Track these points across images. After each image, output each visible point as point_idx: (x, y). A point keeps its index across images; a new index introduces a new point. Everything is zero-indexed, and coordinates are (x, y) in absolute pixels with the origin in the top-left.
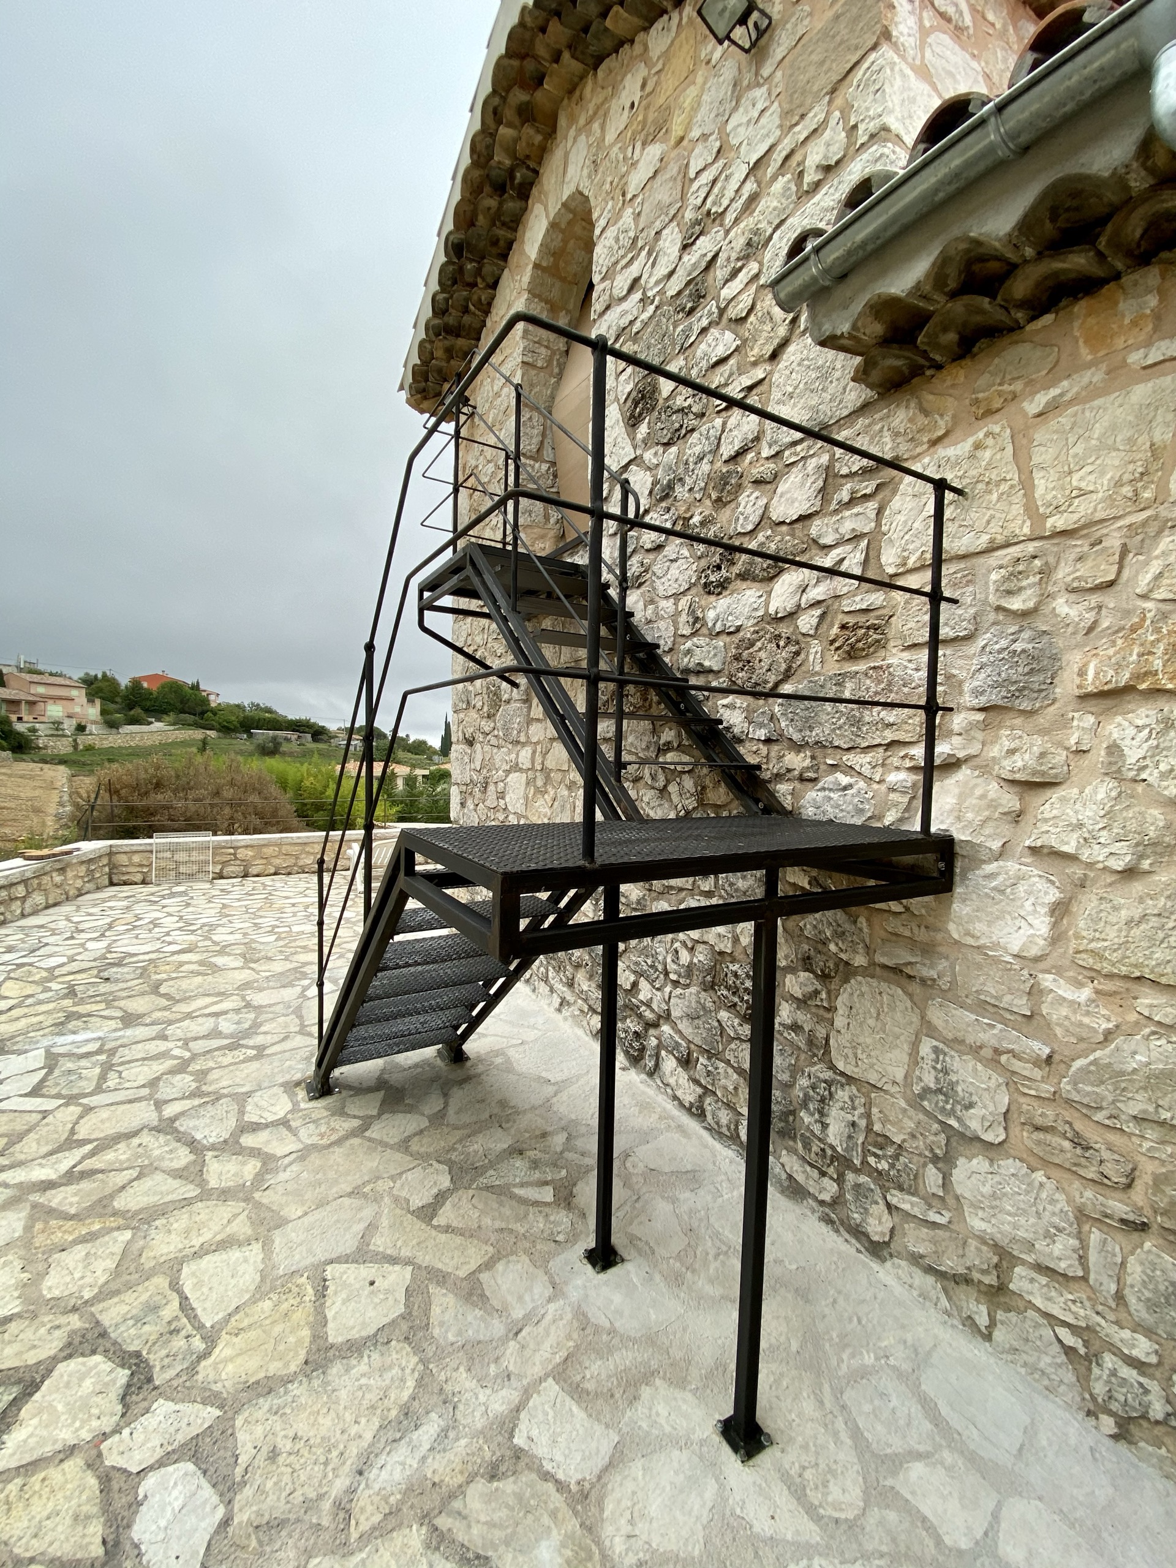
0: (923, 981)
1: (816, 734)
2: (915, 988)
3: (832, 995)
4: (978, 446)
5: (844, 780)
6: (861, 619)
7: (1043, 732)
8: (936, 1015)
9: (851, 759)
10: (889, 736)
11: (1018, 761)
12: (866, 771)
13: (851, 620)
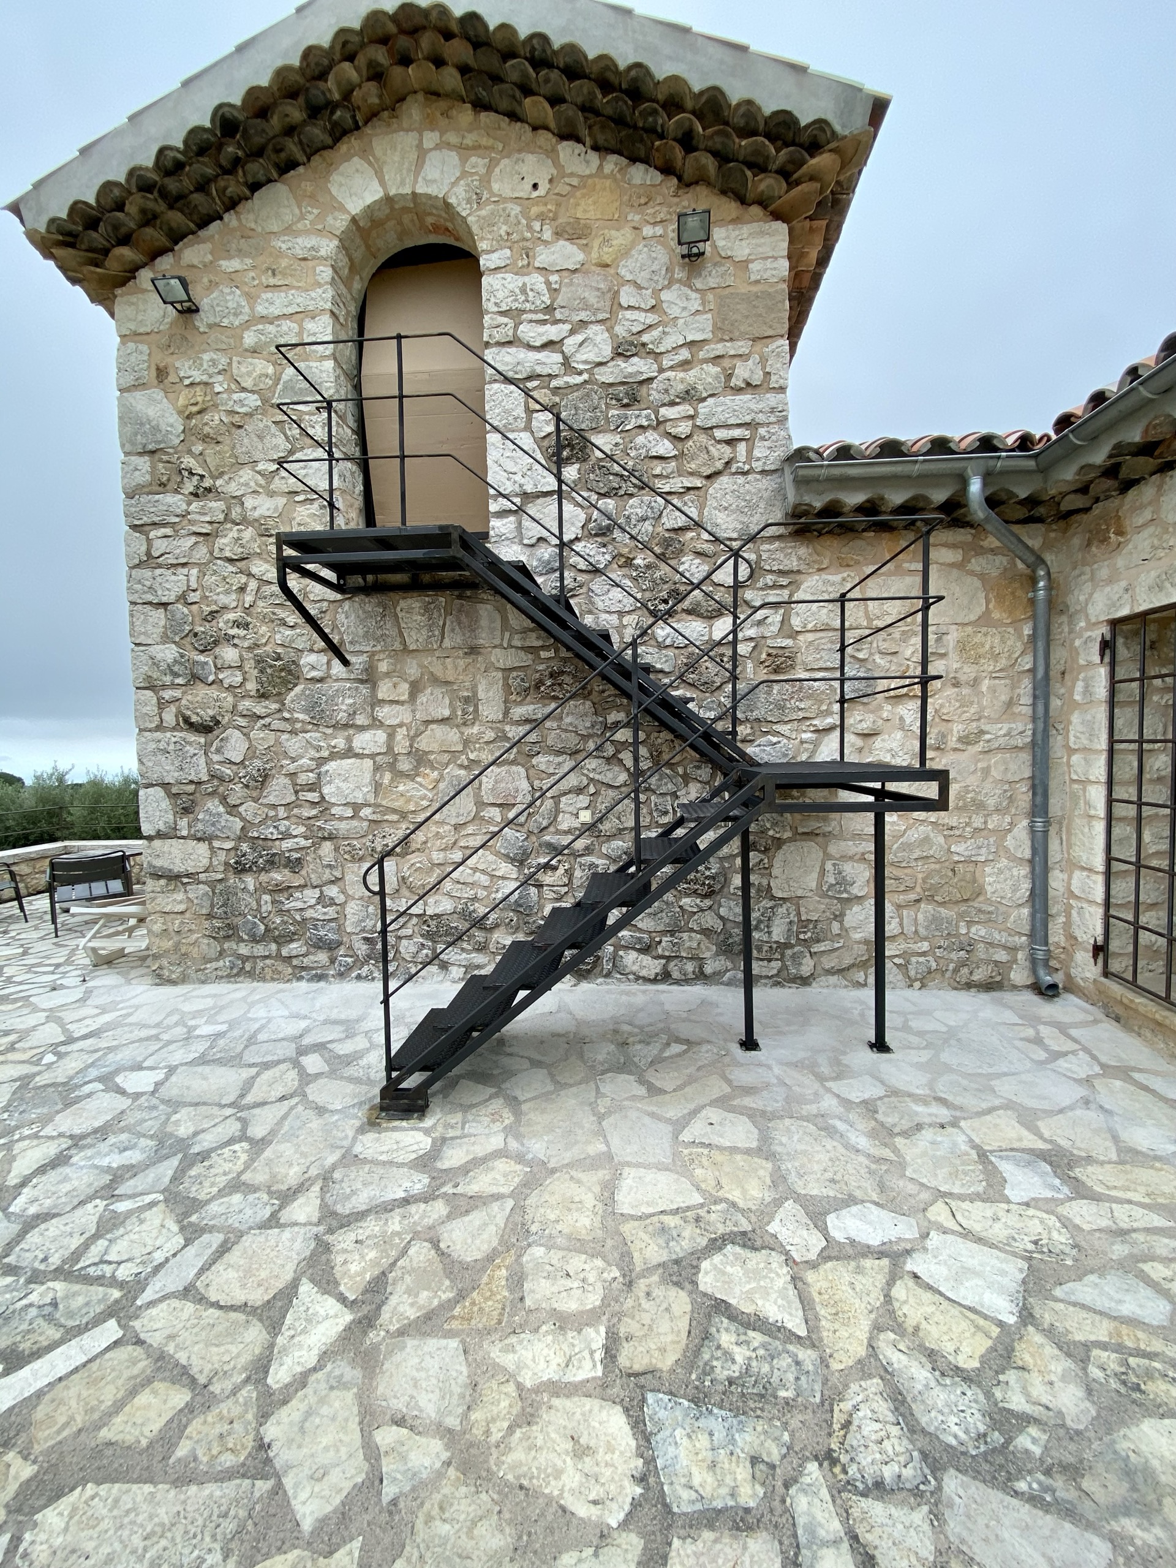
0: (824, 835)
1: (756, 714)
2: (820, 839)
3: (771, 860)
4: (844, 579)
5: (775, 740)
6: (780, 652)
7: (872, 712)
8: (832, 849)
9: (777, 728)
10: (801, 715)
11: (864, 725)
12: (787, 733)
13: (774, 652)
